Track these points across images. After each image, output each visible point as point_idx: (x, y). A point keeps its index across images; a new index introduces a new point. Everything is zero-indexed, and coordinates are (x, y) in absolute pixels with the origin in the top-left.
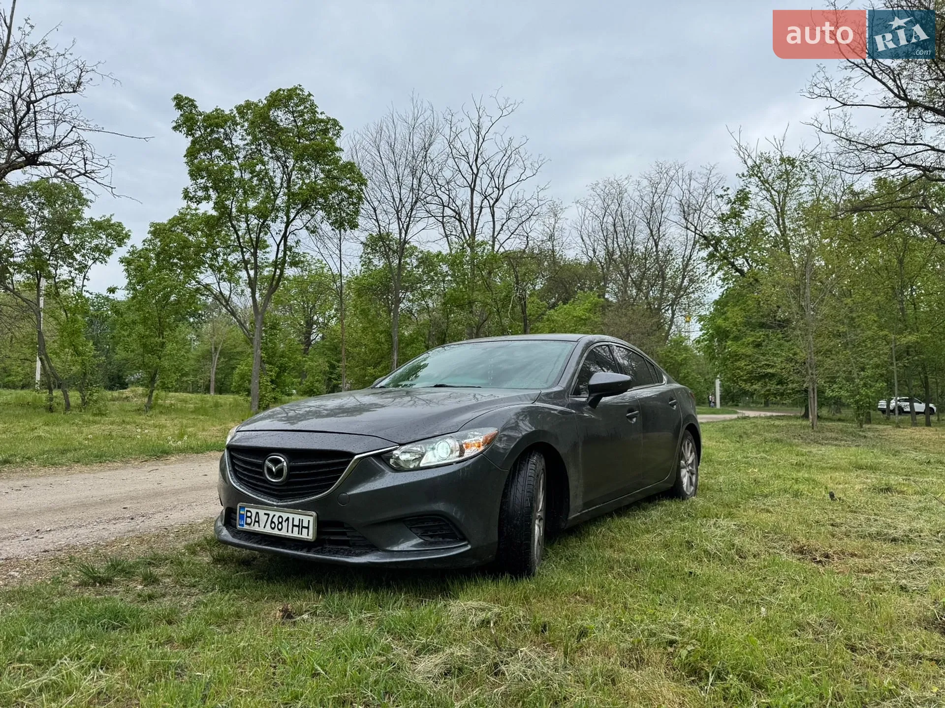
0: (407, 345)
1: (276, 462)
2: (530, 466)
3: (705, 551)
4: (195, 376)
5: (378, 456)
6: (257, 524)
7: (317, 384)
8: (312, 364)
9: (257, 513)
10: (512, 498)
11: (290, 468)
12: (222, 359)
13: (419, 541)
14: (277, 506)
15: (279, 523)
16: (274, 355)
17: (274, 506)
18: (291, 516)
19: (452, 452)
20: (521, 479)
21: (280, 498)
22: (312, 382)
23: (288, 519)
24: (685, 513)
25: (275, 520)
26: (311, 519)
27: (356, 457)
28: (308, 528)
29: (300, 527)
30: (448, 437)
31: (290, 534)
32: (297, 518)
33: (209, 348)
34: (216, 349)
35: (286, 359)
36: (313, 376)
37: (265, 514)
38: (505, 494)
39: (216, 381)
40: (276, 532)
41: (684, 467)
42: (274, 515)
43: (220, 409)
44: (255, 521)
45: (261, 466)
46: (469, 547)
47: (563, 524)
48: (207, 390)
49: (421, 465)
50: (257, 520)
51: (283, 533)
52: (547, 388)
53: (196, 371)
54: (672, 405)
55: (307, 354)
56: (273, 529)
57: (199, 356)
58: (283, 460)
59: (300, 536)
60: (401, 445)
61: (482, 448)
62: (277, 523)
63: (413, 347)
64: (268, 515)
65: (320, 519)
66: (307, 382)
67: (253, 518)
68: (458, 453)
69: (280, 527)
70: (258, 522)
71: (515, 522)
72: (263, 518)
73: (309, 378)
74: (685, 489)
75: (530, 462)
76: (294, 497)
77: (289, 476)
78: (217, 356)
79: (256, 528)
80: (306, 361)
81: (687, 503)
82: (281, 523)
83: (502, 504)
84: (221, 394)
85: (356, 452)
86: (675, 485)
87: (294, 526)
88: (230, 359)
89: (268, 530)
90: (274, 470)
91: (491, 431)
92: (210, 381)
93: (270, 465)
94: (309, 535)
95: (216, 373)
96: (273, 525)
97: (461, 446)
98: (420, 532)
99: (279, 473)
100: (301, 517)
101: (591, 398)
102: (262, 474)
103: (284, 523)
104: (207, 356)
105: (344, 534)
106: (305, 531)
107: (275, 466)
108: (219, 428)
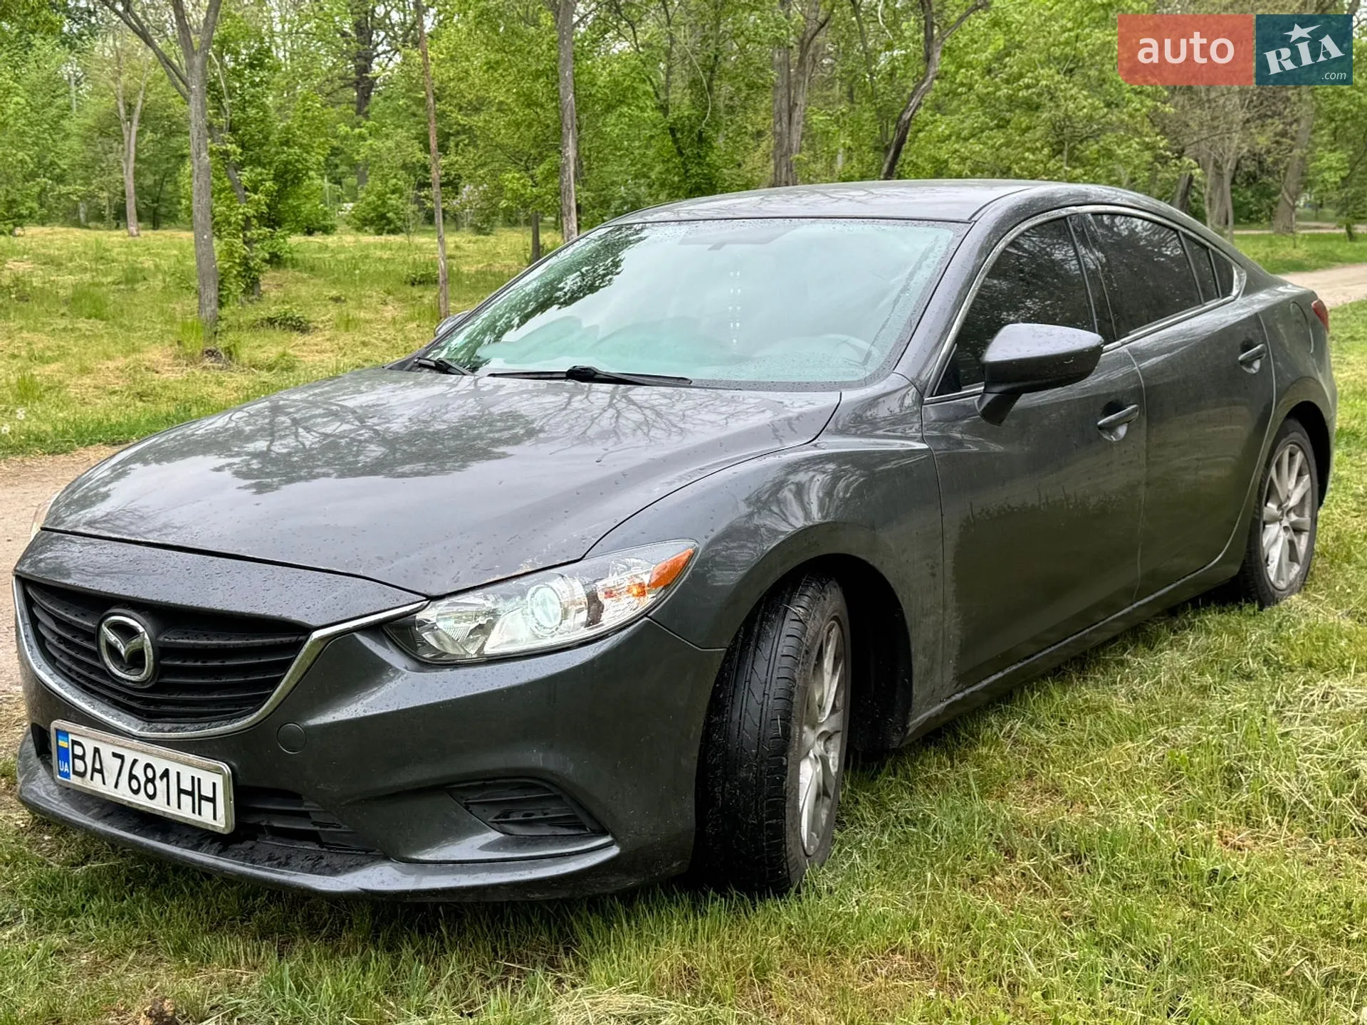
0: (609, 108)
1: (126, 632)
2: (790, 627)
3: (1274, 796)
4: (87, 182)
5: (374, 630)
6: (97, 776)
7: (393, 200)
8: (378, 144)
9: (97, 750)
10: (736, 716)
11: (162, 652)
12: (149, 135)
13: (494, 835)
14: (141, 739)
15: (148, 780)
16: (266, 138)
17: (134, 737)
18: (174, 768)
19: (565, 614)
20: (761, 667)
21: (148, 714)
22: (381, 196)
23: (166, 774)
24: (1255, 656)
25: (138, 771)
26: (219, 780)
27: (316, 635)
28: (213, 800)
29: (194, 793)
30: (554, 576)
31: (172, 810)
32: (187, 773)
33: (111, 105)
34: (130, 108)
35: (297, 150)
36: (385, 179)
37: (115, 755)
38: (719, 704)
39: (141, 191)
40: (141, 800)
41: (1275, 520)
42: (135, 761)
43: (140, 287)
44: (94, 770)
45: (94, 636)
46: (614, 851)
47: (896, 739)
48: (120, 216)
49: (488, 650)
50: (98, 766)
51: (159, 805)
52: (864, 383)
53: (89, 167)
54: (1248, 363)
55: (366, 116)
56: (136, 792)
57: (90, 129)
58: (141, 629)
59: (196, 817)
60: (432, 599)
61: (648, 600)
62: (143, 780)
63: (621, 115)
64: (121, 757)
65: (242, 781)
66: (368, 193)
67: (89, 759)
68: (583, 616)
69: (151, 792)
70: (101, 771)
71: (743, 774)
72: (111, 765)
73: (375, 184)
74: (1272, 578)
75: (790, 616)
76: (177, 717)
77: (159, 670)
78: (135, 129)
79: (95, 785)
80: (362, 137)
81: (1274, 613)
82: (152, 780)
83: (709, 727)
84: (156, 225)
85: (314, 623)
86: (1242, 571)
87: (180, 791)
88: (170, 134)
89: (123, 794)
90: (123, 652)
91: (675, 551)
92: (123, 194)
93: (113, 638)
94: (217, 817)
95: (137, 174)
96: (135, 785)
97: (593, 598)
98: (492, 815)
99: (136, 660)
100: (198, 774)
101: (989, 398)
102: (97, 655)
103: (157, 781)
104: (108, 129)
105: (305, 815)
106: (207, 807)
107: (126, 641)
108: (121, 362)
